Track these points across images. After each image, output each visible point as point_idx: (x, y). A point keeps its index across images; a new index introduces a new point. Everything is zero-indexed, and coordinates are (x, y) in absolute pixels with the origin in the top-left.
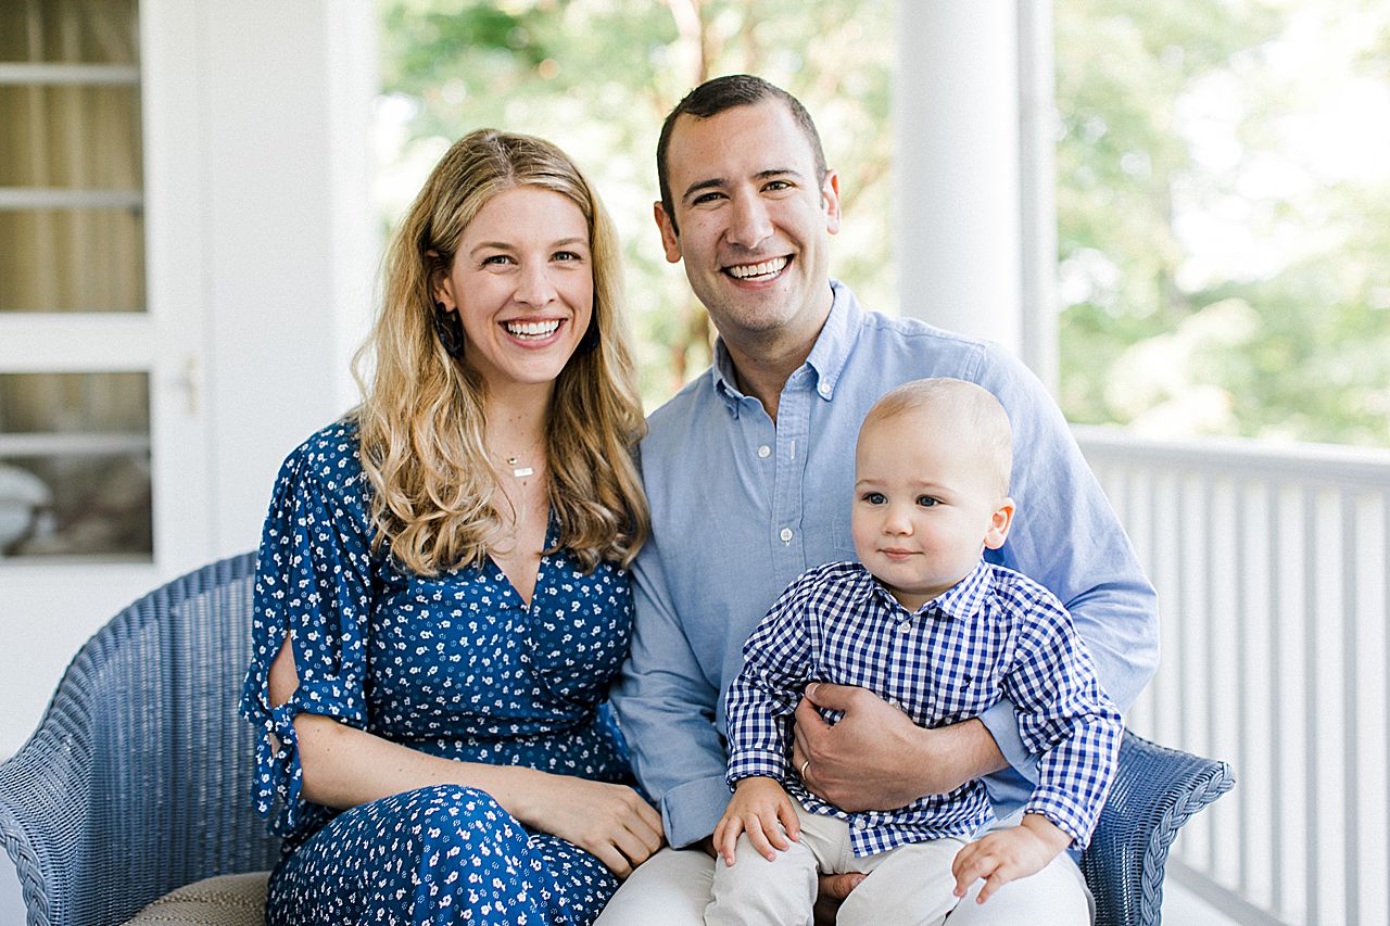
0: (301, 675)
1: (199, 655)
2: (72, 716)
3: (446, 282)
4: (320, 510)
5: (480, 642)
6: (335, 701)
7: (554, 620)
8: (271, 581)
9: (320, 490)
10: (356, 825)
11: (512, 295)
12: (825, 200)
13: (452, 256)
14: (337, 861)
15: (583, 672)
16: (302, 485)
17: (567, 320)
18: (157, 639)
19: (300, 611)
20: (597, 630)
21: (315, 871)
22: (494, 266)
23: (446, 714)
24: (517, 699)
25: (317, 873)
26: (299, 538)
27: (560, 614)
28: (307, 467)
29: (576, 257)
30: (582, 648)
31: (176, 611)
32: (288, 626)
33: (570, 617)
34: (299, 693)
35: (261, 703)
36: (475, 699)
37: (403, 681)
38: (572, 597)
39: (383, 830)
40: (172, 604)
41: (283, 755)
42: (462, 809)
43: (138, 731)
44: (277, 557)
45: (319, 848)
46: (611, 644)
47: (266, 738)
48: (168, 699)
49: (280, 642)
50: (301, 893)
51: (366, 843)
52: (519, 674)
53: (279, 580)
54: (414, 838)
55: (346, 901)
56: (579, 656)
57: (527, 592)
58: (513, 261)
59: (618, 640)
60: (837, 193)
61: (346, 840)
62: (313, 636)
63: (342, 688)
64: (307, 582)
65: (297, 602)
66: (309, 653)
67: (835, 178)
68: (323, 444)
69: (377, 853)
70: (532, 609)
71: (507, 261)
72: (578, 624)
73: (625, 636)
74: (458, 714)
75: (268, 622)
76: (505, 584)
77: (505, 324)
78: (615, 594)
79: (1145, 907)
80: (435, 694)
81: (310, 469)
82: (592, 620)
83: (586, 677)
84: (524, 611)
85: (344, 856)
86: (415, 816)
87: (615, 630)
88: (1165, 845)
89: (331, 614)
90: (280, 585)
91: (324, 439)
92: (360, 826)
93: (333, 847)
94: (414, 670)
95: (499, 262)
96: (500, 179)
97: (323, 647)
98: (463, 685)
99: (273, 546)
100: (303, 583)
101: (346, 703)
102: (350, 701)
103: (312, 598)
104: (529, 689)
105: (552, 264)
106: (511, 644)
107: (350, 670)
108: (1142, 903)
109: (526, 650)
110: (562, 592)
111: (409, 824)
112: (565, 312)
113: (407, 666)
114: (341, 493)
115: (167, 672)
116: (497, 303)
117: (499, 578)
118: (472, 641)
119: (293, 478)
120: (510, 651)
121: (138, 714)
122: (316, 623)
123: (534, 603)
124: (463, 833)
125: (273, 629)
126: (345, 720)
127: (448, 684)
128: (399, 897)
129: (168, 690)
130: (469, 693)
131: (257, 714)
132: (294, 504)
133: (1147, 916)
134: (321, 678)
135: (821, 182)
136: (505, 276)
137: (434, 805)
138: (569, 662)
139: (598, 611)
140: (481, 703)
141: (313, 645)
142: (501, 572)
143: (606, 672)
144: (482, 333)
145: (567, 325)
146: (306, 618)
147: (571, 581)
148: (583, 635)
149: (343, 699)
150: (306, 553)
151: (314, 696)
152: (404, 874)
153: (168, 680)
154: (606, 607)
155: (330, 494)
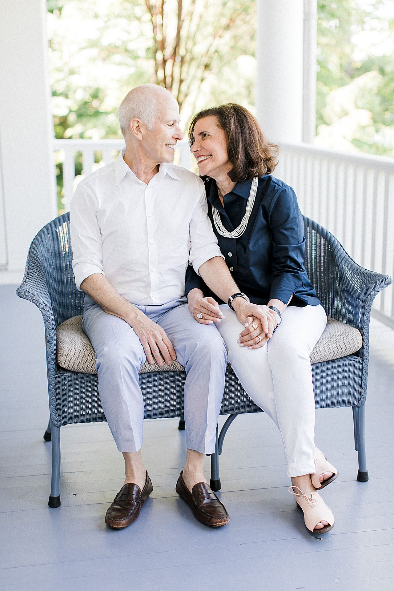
2: (36, 265)
18: (52, 239)
31: (57, 230)
40: (55, 227)
79: (365, 318)
88: (372, 300)
108: (364, 317)
133: (366, 321)
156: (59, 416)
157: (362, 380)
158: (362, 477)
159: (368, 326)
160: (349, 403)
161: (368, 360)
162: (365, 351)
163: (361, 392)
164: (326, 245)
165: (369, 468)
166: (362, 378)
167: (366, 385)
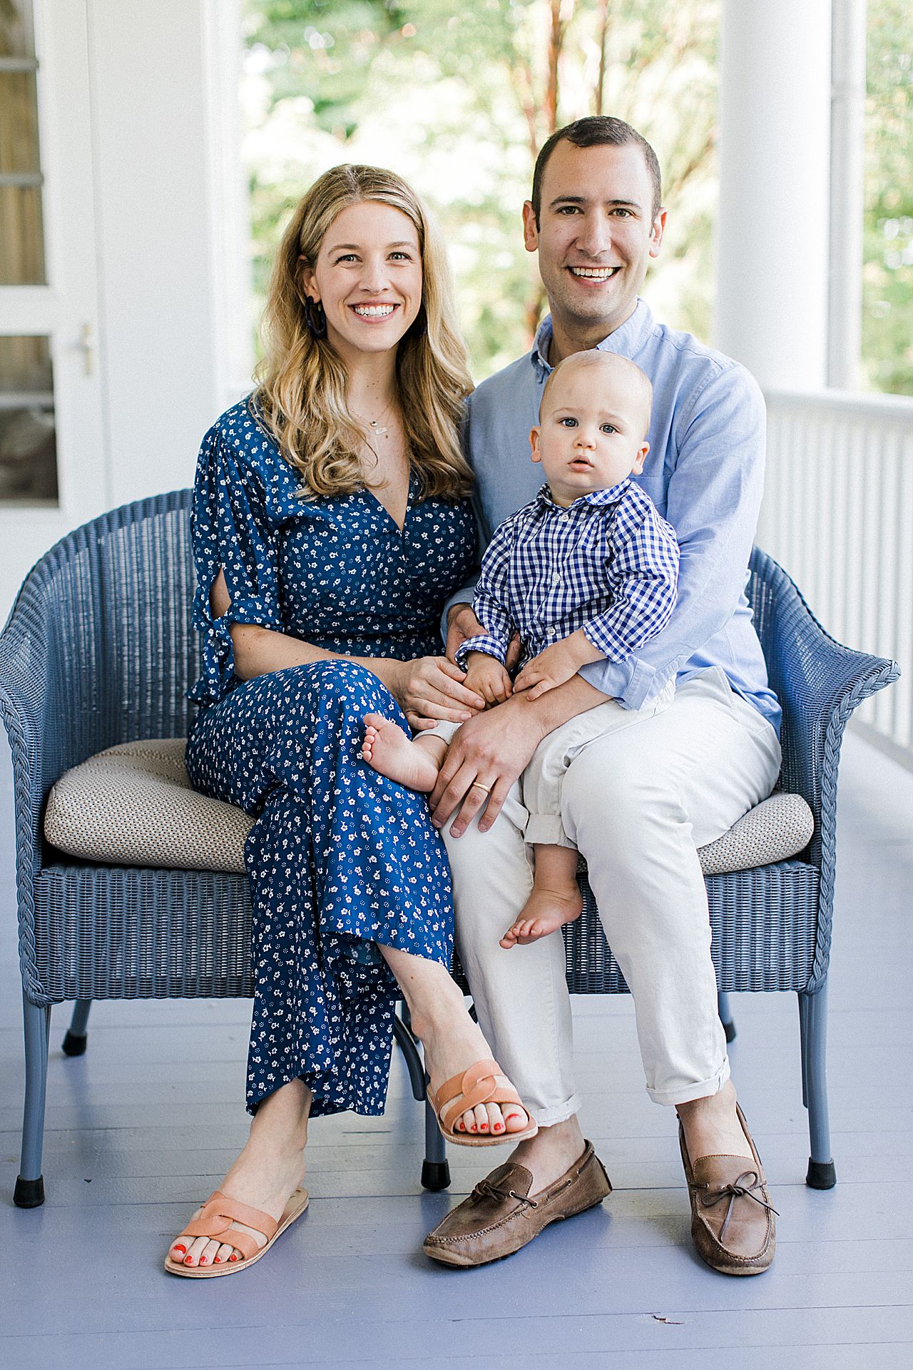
0: (232, 596)
1: (120, 575)
2: (30, 618)
3: (313, 279)
4: (234, 473)
5: (368, 559)
6: (259, 613)
7: (420, 540)
8: (206, 528)
9: (233, 457)
10: (266, 684)
11: (357, 285)
12: (654, 230)
13: (315, 257)
14: (250, 708)
15: (441, 576)
16: (220, 454)
17: (399, 305)
18: (88, 562)
19: (226, 549)
20: (452, 545)
21: (231, 713)
22: (344, 263)
23: (345, 615)
24: (394, 601)
25: (233, 715)
26: (222, 495)
27: (425, 535)
28: (222, 441)
29: (407, 257)
30: (441, 559)
31: (102, 541)
32: (220, 560)
33: (432, 536)
34: (231, 608)
35: (205, 616)
36: (366, 602)
37: (315, 591)
38: (433, 522)
39: (289, 687)
40: (98, 536)
41: (221, 653)
42: (349, 673)
43: (77, 631)
44: (208, 510)
45: (235, 698)
46: (462, 555)
47: (209, 642)
48: (98, 608)
49: (217, 570)
50: (219, 731)
51: (275, 696)
52: (396, 582)
53: (211, 526)
54: (313, 691)
55: (256, 736)
56: (439, 565)
57: (400, 520)
58: (359, 260)
59: (466, 552)
60: (663, 226)
61: (258, 694)
62: (237, 567)
63: (263, 603)
64: (229, 527)
65: (224, 543)
66: (236, 579)
67: (665, 213)
68: (232, 422)
69: (283, 703)
70: (404, 533)
71: (355, 259)
72: (438, 541)
73: (471, 549)
74: (354, 614)
75: (207, 558)
76: (384, 514)
77: (353, 307)
78: (463, 519)
79: (827, 766)
80: (339, 600)
81: (225, 441)
82: (448, 538)
83: (443, 580)
84: (398, 534)
85: (257, 704)
86: (314, 677)
87: (464, 545)
88: (843, 720)
89: (249, 549)
90: (213, 530)
91: (232, 418)
92: (270, 685)
93: (247, 698)
94: (323, 583)
95: (349, 260)
96: (350, 195)
97: (245, 575)
98: (358, 591)
99: (205, 502)
100: (227, 529)
101: (267, 614)
102: (270, 612)
103: (234, 539)
104: (403, 593)
105: (388, 262)
106: (390, 560)
107: (266, 590)
108: (824, 763)
109: (401, 564)
110: (425, 520)
111: (310, 682)
112: (398, 300)
113: (317, 580)
114: (249, 459)
115: (96, 587)
116: (346, 292)
117: (380, 509)
118: (363, 559)
119: (212, 449)
120: (389, 565)
121: (76, 619)
122: (238, 558)
123: (405, 529)
124: (350, 688)
125: (211, 563)
126: (268, 626)
127: (348, 591)
128: (303, 732)
129: (98, 601)
130: (361, 597)
131: (203, 624)
132: (216, 469)
133: (828, 772)
134: (246, 597)
135: (654, 215)
136: (354, 270)
137: (328, 670)
138: (432, 570)
139: (452, 531)
140: (370, 605)
141: (237, 573)
142: (380, 505)
143: (458, 577)
144: (336, 315)
145: (400, 309)
146: (231, 554)
147: (431, 510)
148: (442, 549)
149: (265, 611)
150: (228, 506)
151: (242, 610)
152: (306, 715)
153: (97, 593)
154: (458, 527)
155: (241, 460)
156: (42, 979)
157: (817, 924)
158: (819, 1176)
159: (833, 785)
160: (782, 982)
161: (832, 874)
162: (826, 850)
163: (815, 956)
164: (764, 593)
165: (836, 1153)
166: (817, 920)
167: (827, 938)
